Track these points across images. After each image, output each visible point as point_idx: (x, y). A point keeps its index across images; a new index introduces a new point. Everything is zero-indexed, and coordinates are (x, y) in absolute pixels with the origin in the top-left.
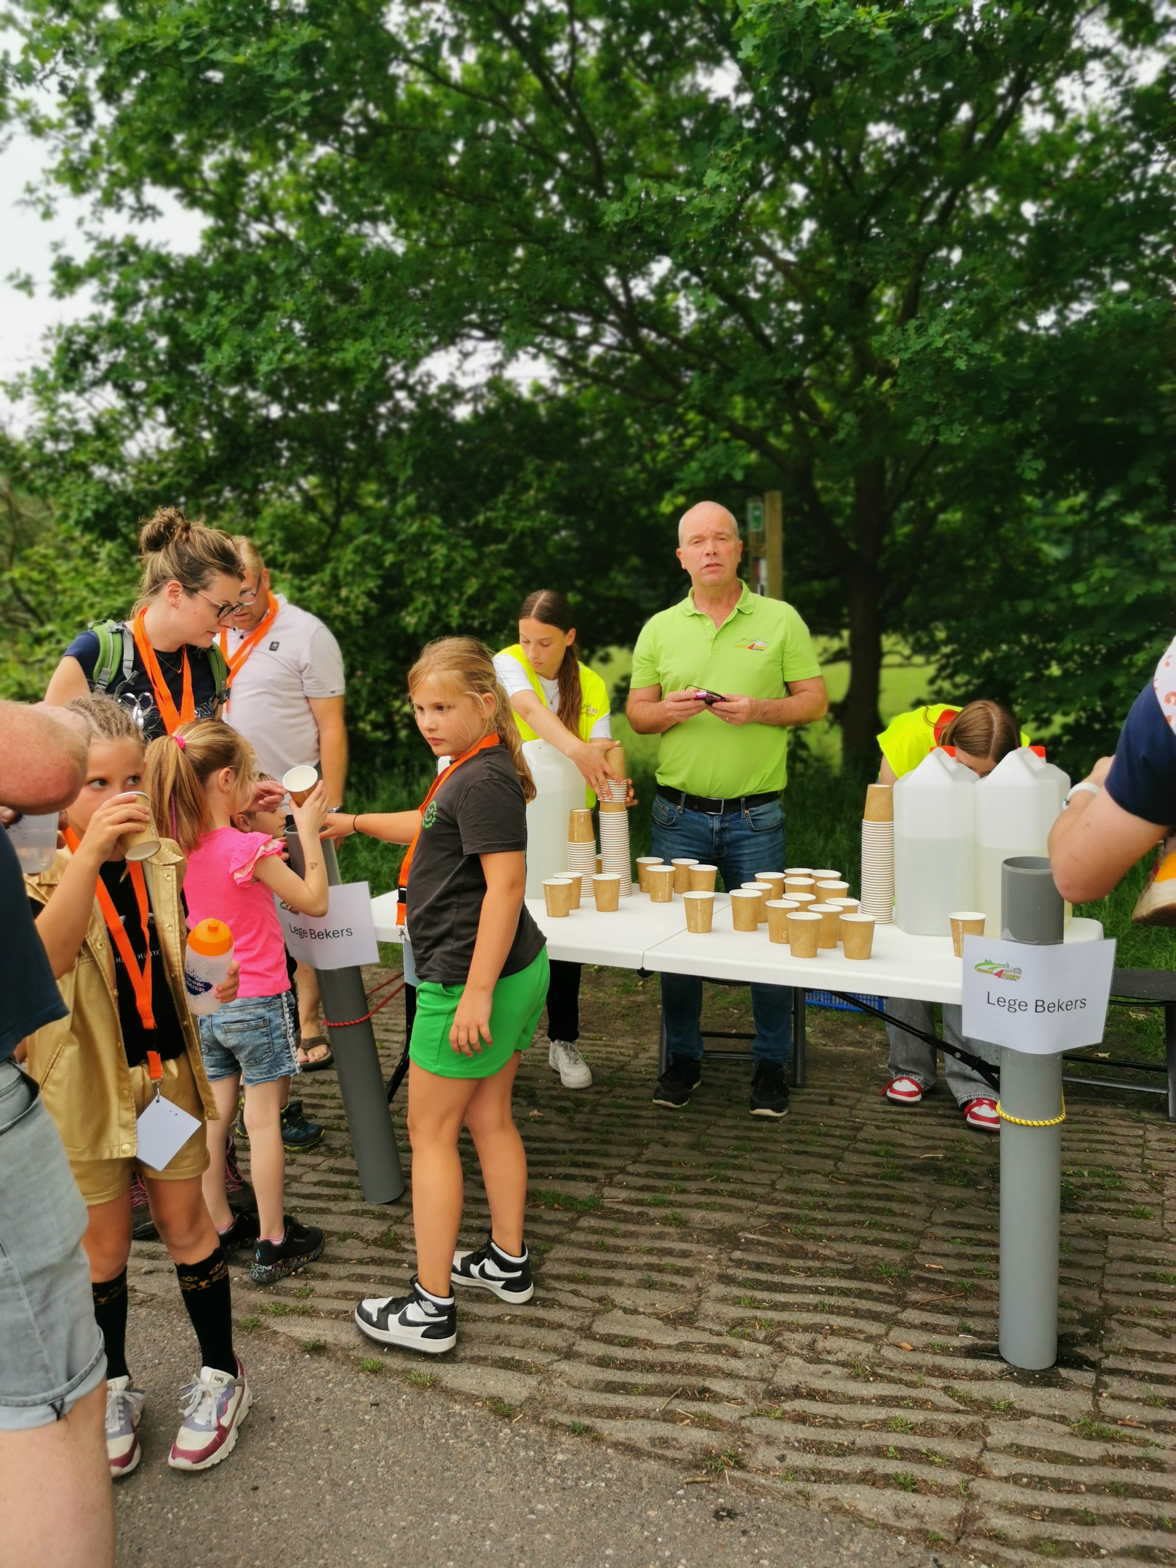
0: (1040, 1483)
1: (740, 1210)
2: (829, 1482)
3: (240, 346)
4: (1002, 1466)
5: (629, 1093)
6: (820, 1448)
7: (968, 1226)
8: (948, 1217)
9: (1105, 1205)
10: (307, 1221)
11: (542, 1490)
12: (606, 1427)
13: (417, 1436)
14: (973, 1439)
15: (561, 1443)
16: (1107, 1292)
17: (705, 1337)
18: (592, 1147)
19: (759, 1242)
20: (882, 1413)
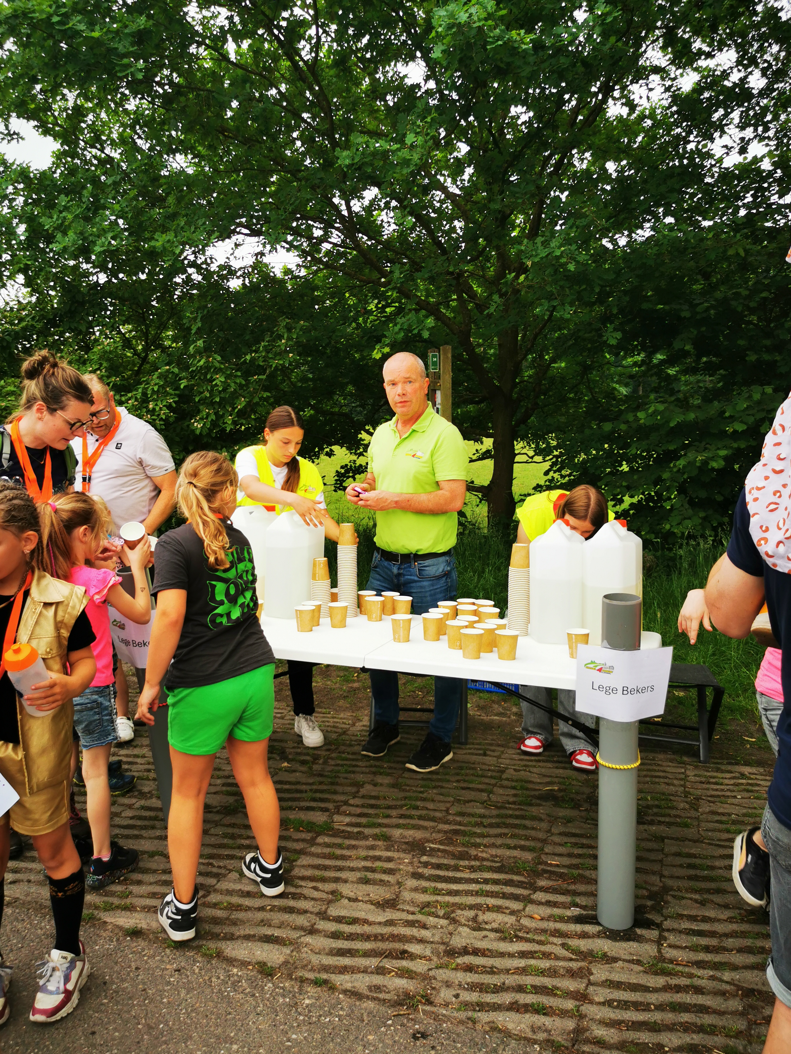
0: (624, 1005)
1: (425, 828)
2: (488, 1011)
3: (81, 233)
4: (601, 994)
5: (349, 750)
6: (482, 988)
7: (574, 835)
8: (562, 829)
9: (662, 819)
10: (127, 844)
11: (295, 1025)
12: (338, 980)
13: (208, 991)
14: (581, 978)
15: (307, 992)
16: (665, 877)
17: (404, 916)
18: (325, 787)
19: (439, 850)
20: (522, 963)
